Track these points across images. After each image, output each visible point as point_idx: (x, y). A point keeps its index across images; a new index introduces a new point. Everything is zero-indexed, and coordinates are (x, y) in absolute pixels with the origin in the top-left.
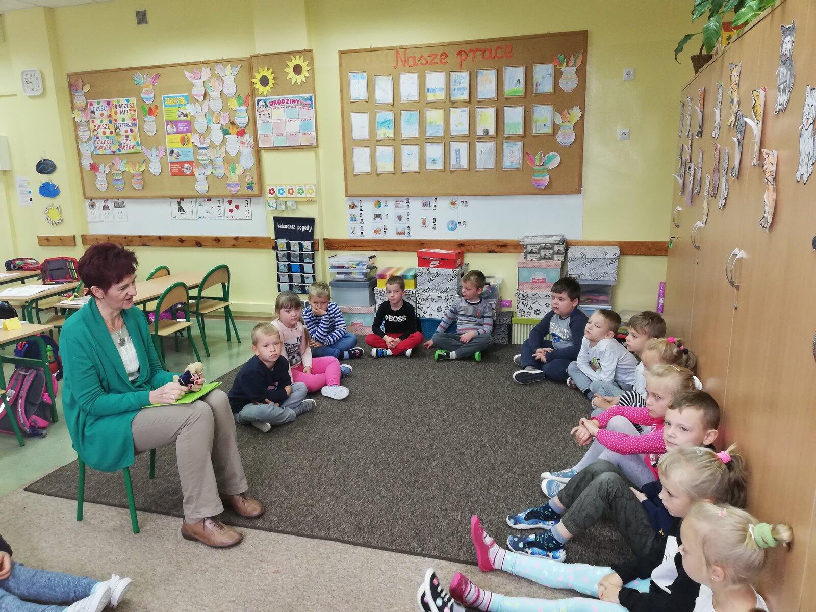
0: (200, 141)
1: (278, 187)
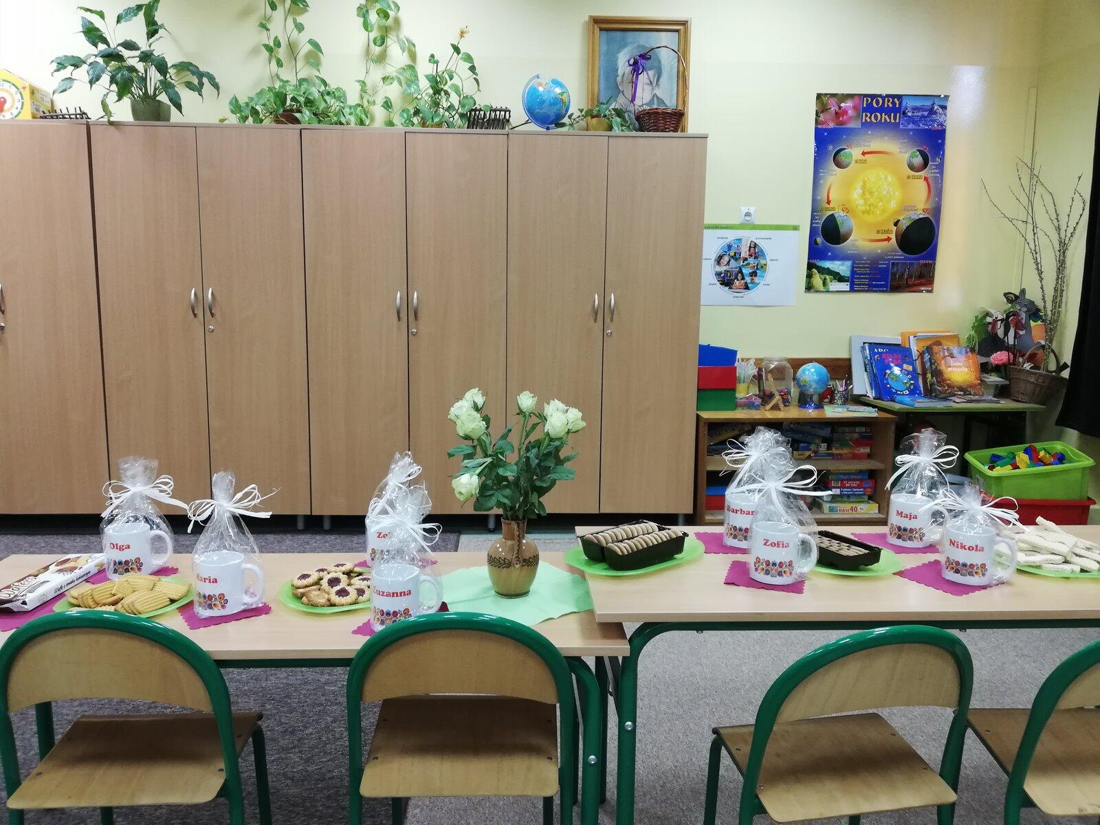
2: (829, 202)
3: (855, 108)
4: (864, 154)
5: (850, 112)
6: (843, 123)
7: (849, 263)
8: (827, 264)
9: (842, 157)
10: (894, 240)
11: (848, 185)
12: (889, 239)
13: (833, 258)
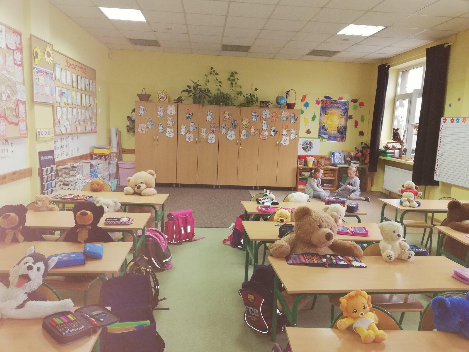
1: (41, 131)
2: (323, 122)
3: (330, 103)
4: (331, 112)
5: (328, 103)
6: (326, 106)
7: (327, 135)
8: (323, 135)
9: (326, 113)
10: (337, 131)
11: (328, 119)
12: (336, 131)
13: (324, 134)
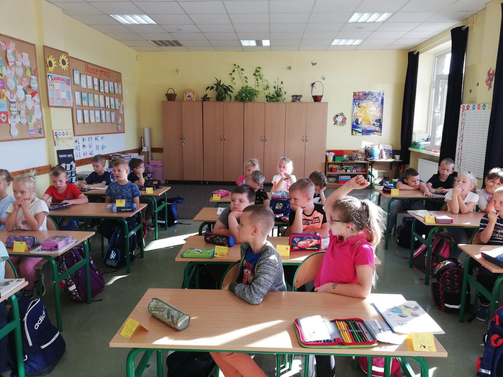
0: (11, 97)
1: (58, 132)
2: (356, 116)
3: (362, 95)
6: (360, 98)
7: (362, 129)
9: (360, 105)
11: (361, 112)
12: (371, 124)
13: (358, 128)
